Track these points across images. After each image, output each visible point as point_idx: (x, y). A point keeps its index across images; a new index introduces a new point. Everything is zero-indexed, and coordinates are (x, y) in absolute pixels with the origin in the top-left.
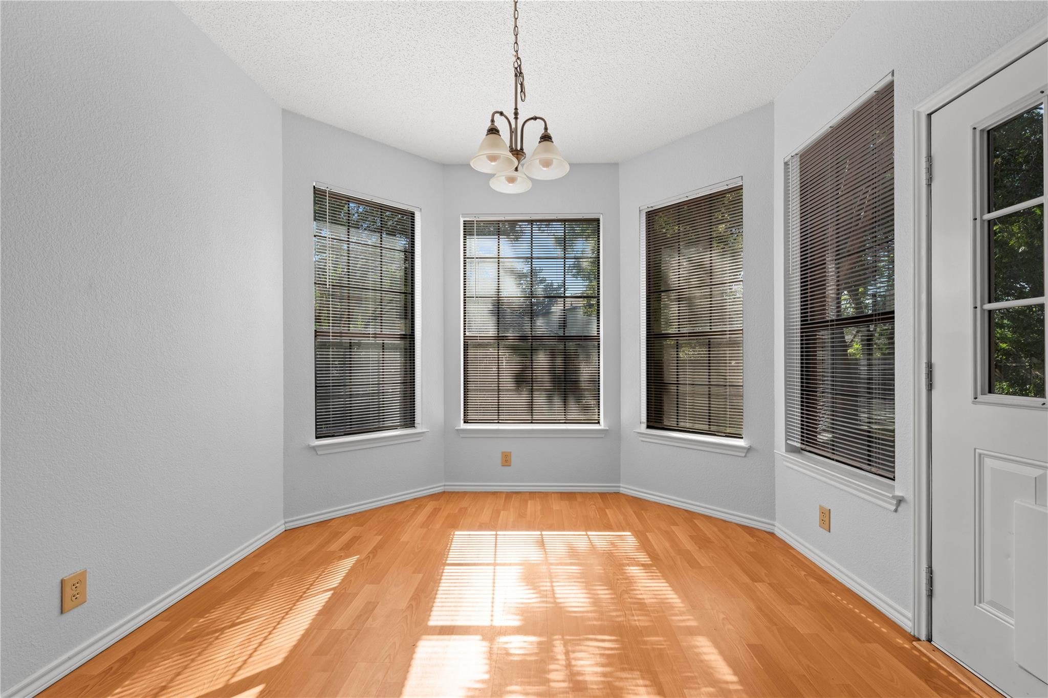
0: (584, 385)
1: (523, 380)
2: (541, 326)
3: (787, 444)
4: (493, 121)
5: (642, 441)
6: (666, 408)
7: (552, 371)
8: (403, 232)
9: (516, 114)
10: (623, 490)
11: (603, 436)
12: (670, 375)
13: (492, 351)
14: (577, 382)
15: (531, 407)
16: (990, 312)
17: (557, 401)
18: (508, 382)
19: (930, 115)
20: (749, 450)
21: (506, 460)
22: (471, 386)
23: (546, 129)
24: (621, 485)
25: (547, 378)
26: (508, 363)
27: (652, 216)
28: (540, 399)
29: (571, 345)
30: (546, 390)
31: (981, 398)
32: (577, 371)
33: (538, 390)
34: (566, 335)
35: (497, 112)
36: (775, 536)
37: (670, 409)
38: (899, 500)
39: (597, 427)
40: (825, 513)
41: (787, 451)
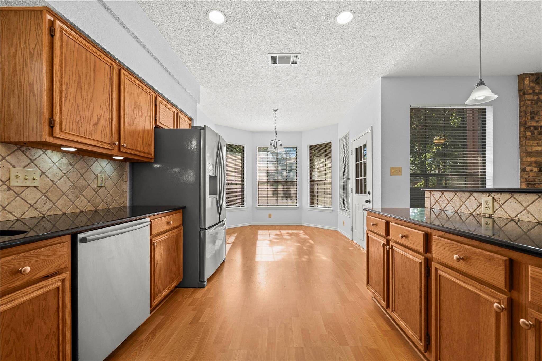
0: (292, 195)
1: (275, 193)
2: (280, 178)
3: (340, 208)
5: (308, 210)
6: (314, 201)
7: (283, 191)
8: (241, 152)
10: (303, 225)
11: (297, 209)
12: (316, 192)
13: (266, 185)
14: (290, 194)
15: (277, 201)
16: (357, 179)
17: (285, 199)
18: (270, 194)
19: (352, 142)
20: (333, 210)
21: (270, 216)
22: (260, 195)
23: (281, 143)
24: (303, 223)
25: (282, 193)
26: (271, 189)
27: (311, 147)
28: (280, 199)
29: (289, 183)
30: (281, 196)
31: (356, 194)
32: (290, 191)
33: (279, 196)
34: (287, 180)
35: (272, 140)
36: (337, 231)
37: (315, 201)
38: (350, 215)
39: (296, 207)
40: (344, 222)
41: (340, 210)
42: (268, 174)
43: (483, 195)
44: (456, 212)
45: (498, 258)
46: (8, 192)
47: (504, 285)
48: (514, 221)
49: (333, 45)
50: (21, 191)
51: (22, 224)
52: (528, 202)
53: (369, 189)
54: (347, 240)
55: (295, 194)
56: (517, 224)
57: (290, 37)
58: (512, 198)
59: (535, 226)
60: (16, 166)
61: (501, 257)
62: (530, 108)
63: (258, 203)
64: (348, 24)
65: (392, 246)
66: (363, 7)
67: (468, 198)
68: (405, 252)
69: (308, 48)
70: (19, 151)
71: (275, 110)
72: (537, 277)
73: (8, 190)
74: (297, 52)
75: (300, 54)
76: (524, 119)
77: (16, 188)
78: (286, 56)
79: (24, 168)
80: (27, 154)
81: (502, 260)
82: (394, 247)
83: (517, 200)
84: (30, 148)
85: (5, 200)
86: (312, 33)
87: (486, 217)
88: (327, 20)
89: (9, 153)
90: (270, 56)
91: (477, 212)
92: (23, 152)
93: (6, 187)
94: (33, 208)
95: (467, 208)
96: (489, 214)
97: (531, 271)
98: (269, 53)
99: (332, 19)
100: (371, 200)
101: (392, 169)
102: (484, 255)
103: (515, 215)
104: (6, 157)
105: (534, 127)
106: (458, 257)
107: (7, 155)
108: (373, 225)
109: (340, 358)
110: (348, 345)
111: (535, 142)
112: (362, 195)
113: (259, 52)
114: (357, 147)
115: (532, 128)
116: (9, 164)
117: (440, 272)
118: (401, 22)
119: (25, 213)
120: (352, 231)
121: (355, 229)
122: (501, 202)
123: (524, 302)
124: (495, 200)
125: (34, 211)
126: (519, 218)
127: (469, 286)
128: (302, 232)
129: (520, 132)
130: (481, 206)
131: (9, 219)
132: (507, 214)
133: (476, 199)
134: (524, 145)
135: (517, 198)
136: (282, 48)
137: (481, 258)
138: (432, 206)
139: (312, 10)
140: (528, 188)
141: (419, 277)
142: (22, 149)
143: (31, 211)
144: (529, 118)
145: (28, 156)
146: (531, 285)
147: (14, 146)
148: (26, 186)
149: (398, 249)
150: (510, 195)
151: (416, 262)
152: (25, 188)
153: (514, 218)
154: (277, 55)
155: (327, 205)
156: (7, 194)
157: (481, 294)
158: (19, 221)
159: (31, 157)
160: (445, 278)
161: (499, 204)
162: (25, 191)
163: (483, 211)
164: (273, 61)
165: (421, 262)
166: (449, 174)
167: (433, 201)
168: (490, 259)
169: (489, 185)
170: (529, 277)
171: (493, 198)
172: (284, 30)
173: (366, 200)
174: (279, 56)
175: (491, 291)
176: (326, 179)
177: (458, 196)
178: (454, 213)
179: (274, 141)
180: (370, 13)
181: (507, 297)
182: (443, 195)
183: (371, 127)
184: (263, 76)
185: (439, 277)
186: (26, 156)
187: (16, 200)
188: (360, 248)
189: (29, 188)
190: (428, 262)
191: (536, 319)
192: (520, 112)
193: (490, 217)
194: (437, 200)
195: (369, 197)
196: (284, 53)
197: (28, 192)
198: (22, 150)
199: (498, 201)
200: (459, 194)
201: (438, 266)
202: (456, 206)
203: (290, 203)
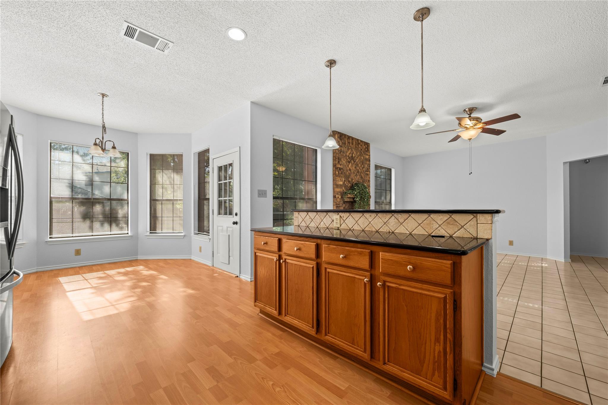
0: (120, 219)
1: (87, 216)
2: (97, 194)
4: (96, 141)
5: (148, 238)
6: (157, 226)
7: (104, 213)
9: (103, 138)
10: (139, 258)
11: (130, 238)
12: (159, 214)
13: (69, 205)
14: (116, 218)
15: (92, 228)
16: (219, 200)
17: (106, 226)
18: (78, 218)
19: (213, 159)
20: (184, 236)
21: (78, 252)
23: (114, 145)
24: (138, 256)
25: (100, 216)
27: (152, 157)
28: (97, 225)
29: (114, 202)
30: (100, 221)
31: (218, 216)
32: (117, 213)
33: (96, 221)
34: (111, 198)
35: (97, 138)
36: (191, 259)
37: (159, 225)
38: (210, 239)
39: (127, 235)
40: (200, 248)
41: (194, 234)
42: (72, 187)
43: (334, 214)
44: (317, 227)
45: (365, 252)
47: (368, 267)
48: (351, 230)
49: (215, 52)
52: (358, 218)
53: (236, 210)
54: (208, 267)
55: (126, 217)
56: (352, 232)
57: (166, 19)
59: (361, 232)
61: (367, 251)
62: (337, 155)
63: (51, 233)
64: (238, 42)
65: (285, 259)
66: (256, 35)
67: (325, 217)
68: (298, 261)
69: (186, 42)
71: (103, 95)
72: (384, 258)
74: (170, 40)
75: (173, 44)
76: (335, 162)
78: (152, 37)
81: (368, 252)
82: (287, 260)
83: (353, 217)
86: (196, 29)
87: (336, 229)
88: (218, 27)
90: (126, 25)
91: (331, 226)
95: (325, 224)
96: (338, 227)
97: (381, 255)
98: (126, 20)
99: (224, 29)
100: (238, 221)
101: (259, 191)
102: (358, 251)
103: (351, 227)
105: (339, 168)
106: (343, 256)
108: (264, 244)
109: (256, 373)
110: (258, 360)
111: (340, 178)
112: (227, 217)
113: (108, 11)
114: (220, 165)
115: (338, 169)
117: (328, 270)
118: (280, 63)
120: (213, 257)
121: (218, 253)
122: (345, 219)
123: (377, 274)
124: (341, 217)
126: (354, 229)
127: (348, 274)
128: (141, 267)
129: (333, 170)
130: (333, 222)
132: (348, 226)
133: (330, 217)
134: (335, 180)
136: (150, 25)
137: (356, 253)
138: (299, 223)
139: (206, 7)
140: (337, 209)
141: (311, 278)
144: (337, 162)
146: (381, 263)
149: (290, 260)
151: (310, 267)
154: (139, 30)
155: (175, 230)
157: (355, 276)
160: (332, 273)
161: (343, 220)
163: (335, 225)
164: (130, 32)
165: (313, 267)
166: (297, 198)
167: (301, 220)
168: (360, 253)
169: (319, 208)
170: (380, 258)
171: (340, 216)
172: (162, 8)
173: (233, 222)
174: (140, 32)
175: (362, 273)
176: (175, 199)
177: (319, 216)
178: (316, 228)
179: (102, 140)
180: (260, 44)
181: (370, 273)
182: (308, 215)
183: (239, 147)
184: (100, 44)
185: (328, 274)
188: (225, 272)
190: (318, 266)
191: (383, 280)
192: (333, 157)
193: (338, 229)
194: (303, 219)
195: (236, 219)
196: (150, 31)
199: (343, 218)
200: (319, 214)
201: (326, 266)
202: (317, 223)
203: (115, 231)
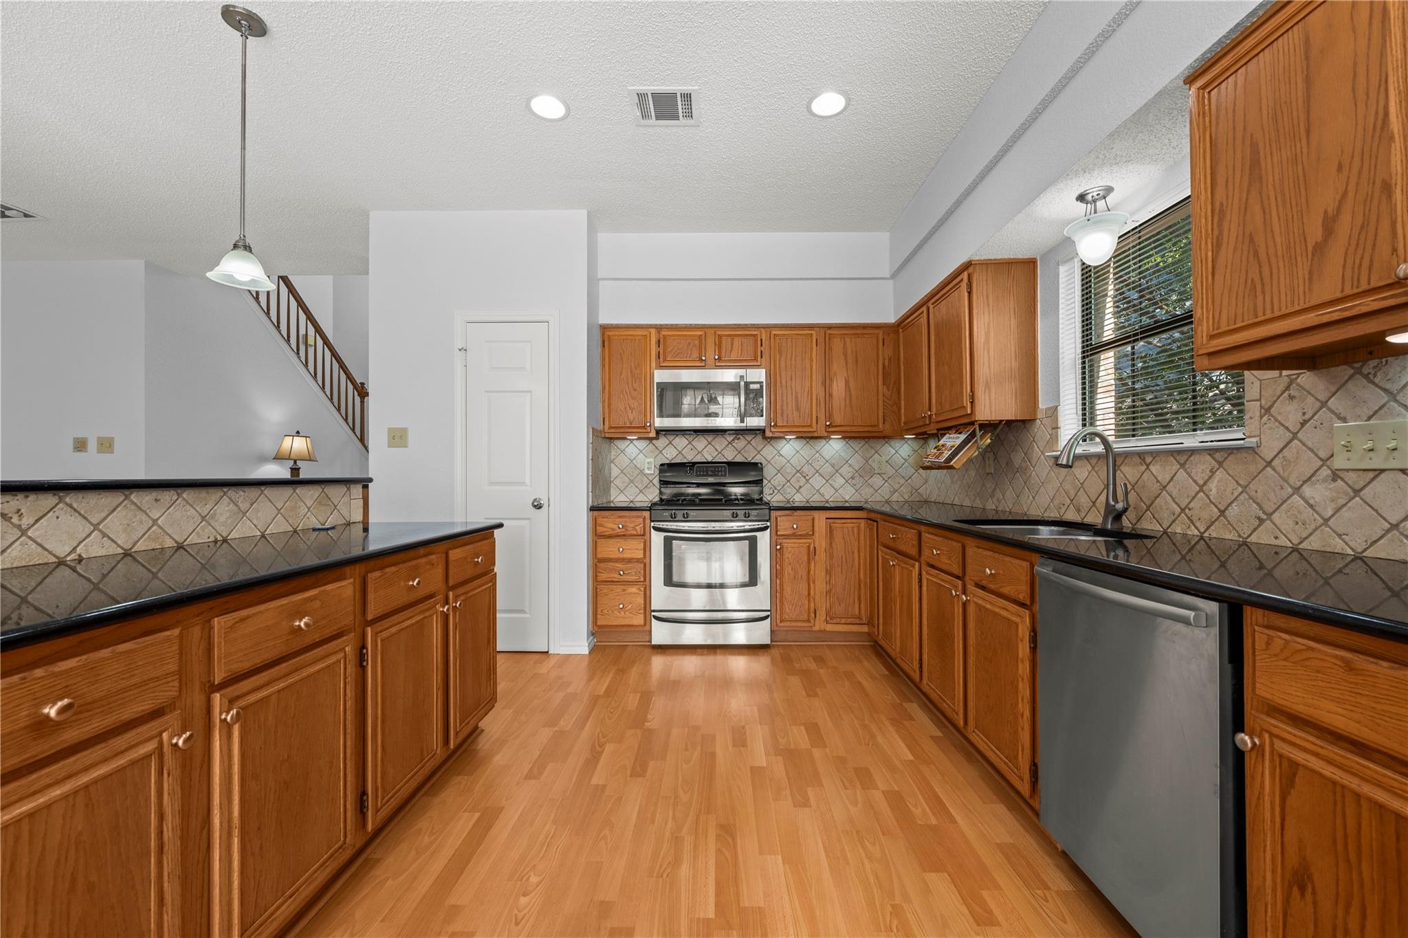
46: (1332, 485)
48: (66, 565)
50: (1362, 483)
51: (1367, 572)
56: (75, 570)
58: (61, 505)
59: (117, 563)
60: (1348, 418)
70: (1358, 376)
73: (1334, 480)
77: (1350, 473)
79: (1369, 418)
80: (1376, 380)
83: (75, 510)
84: (1387, 361)
85: (1328, 502)
89: (1333, 389)
92: (1366, 377)
93: (1329, 472)
94: (1398, 534)
103: (68, 549)
104: (1327, 401)
107: (1330, 395)
116: (1333, 416)
119: (1375, 542)
122: (26, 521)
125: (1402, 541)
126: (80, 555)
131: (1336, 551)
132: (47, 550)
135: (75, 505)
142: (1365, 370)
143: (1393, 540)
145: (1380, 384)
147: (1345, 370)
148: (1375, 470)
150: (57, 497)
152: (1371, 475)
153: (66, 556)
156: (1330, 489)
158: (1359, 561)
159: (1388, 386)
162: (1374, 483)
186: (1377, 385)
187: (1350, 504)
189: (1383, 475)
197: (1379, 486)
198: (1366, 373)
